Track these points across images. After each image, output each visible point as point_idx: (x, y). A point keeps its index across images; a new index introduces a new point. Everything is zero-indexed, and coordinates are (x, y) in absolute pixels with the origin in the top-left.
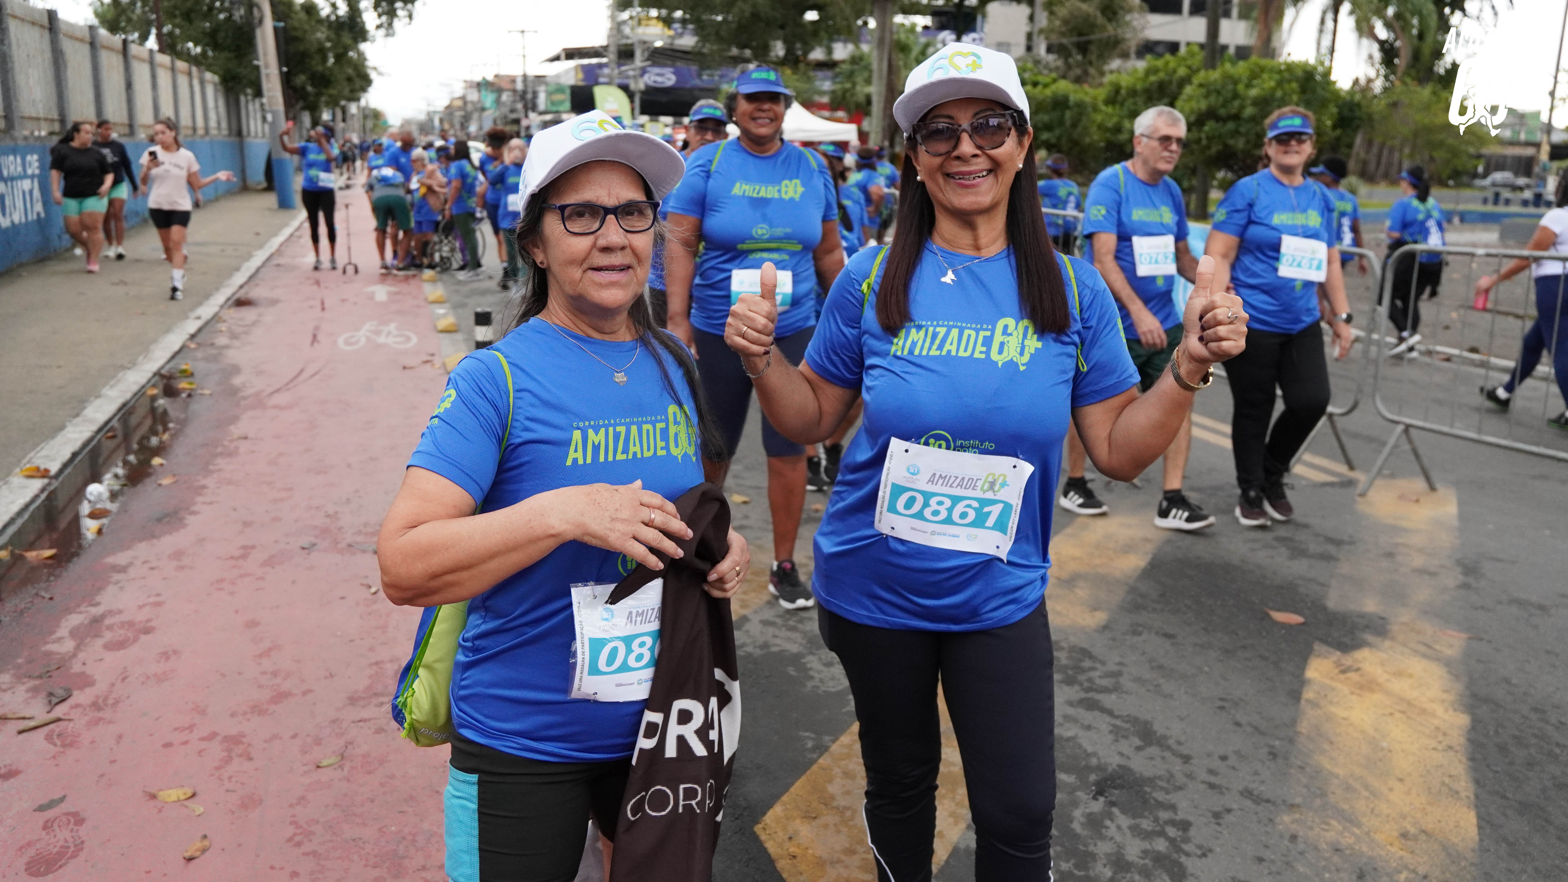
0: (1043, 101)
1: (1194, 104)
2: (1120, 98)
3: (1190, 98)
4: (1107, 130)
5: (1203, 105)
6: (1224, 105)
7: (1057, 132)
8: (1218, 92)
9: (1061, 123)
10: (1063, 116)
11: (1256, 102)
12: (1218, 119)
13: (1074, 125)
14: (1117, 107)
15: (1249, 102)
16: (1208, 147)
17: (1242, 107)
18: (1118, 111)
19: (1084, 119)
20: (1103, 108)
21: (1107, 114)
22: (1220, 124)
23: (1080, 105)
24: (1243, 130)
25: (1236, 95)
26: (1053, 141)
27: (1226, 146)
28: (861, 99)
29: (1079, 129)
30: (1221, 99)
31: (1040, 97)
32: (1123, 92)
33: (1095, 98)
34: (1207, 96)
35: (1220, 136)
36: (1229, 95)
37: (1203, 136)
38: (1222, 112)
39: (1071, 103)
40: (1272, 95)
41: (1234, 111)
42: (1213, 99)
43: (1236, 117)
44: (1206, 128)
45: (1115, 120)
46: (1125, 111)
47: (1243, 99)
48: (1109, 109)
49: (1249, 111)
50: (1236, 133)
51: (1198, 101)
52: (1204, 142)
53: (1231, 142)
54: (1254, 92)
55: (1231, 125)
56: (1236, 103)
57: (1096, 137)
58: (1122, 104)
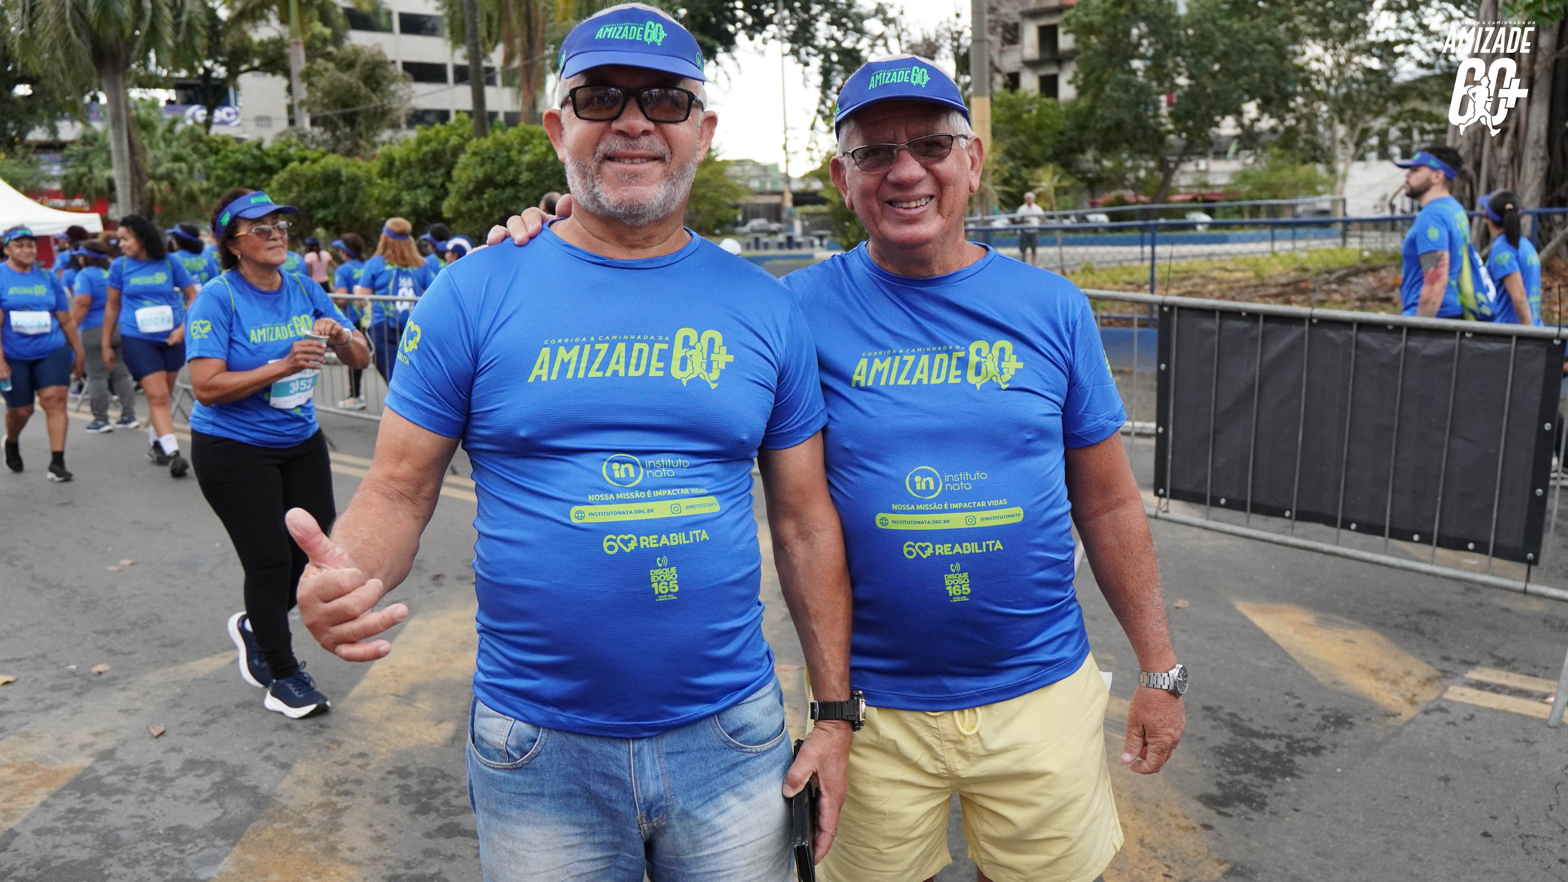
0: (315, 176)
1: (470, 172)
2: (394, 171)
3: (466, 167)
4: (387, 203)
5: (480, 173)
6: (499, 173)
7: (333, 209)
8: (493, 160)
9: (336, 199)
10: (337, 191)
11: (531, 167)
12: (496, 186)
13: (351, 201)
14: (394, 179)
15: (523, 167)
17: (518, 173)
18: (394, 184)
19: (360, 194)
20: (379, 181)
21: (384, 187)
23: (354, 179)
24: (522, 195)
25: (510, 162)
26: (330, 218)
29: (357, 204)
30: (496, 166)
31: (310, 173)
32: (397, 163)
33: (368, 171)
34: (482, 165)
35: (501, 203)
36: (504, 162)
37: (484, 203)
38: (499, 178)
39: (344, 178)
40: (546, 160)
41: (511, 178)
42: (488, 167)
43: (513, 183)
44: (486, 196)
45: (393, 192)
46: (402, 183)
47: (518, 165)
48: (386, 182)
49: (525, 177)
51: (474, 169)
52: (486, 209)
54: (527, 158)
55: (509, 192)
56: (512, 169)
57: (375, 212)
58: (398, 176)
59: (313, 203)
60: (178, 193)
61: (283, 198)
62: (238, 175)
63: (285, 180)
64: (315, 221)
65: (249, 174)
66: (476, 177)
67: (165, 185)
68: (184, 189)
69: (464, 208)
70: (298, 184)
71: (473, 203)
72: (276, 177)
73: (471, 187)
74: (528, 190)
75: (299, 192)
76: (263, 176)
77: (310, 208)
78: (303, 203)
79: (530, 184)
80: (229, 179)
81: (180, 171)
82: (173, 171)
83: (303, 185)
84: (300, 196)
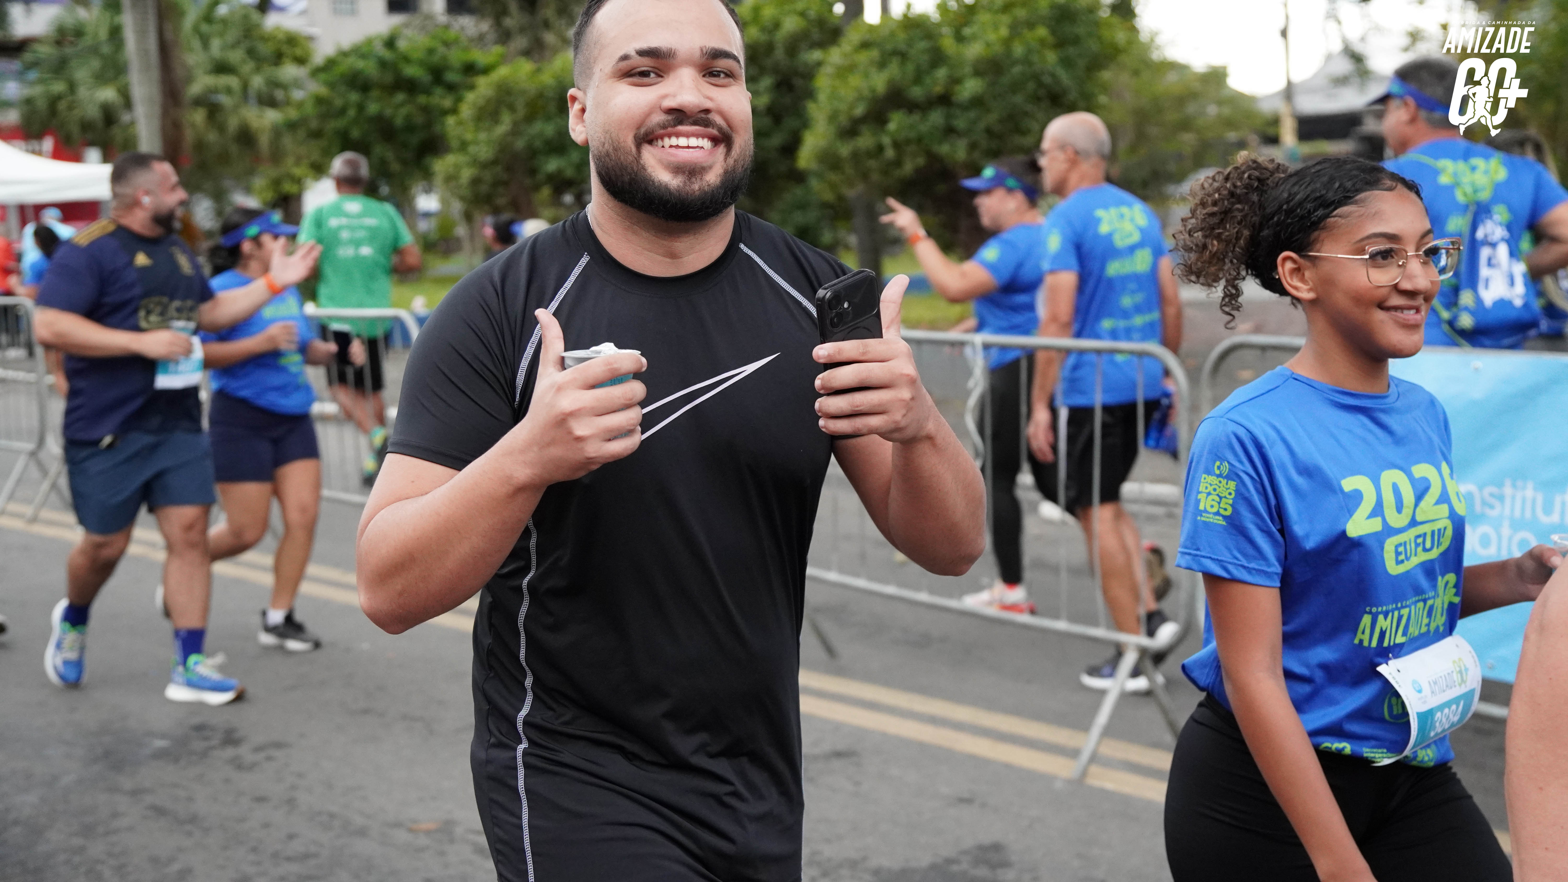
0: (541, 95)
1: (855, 80)
3: (844, 72)
5: (878, 82)
6: (918, 80)
12: (912, 106)
15: (967, 69)
16: (898, 163)
17: (955, 81)
22: (916, 117)
24: (960, 123)
25: (938, 59)
26: (569, 173)
27: (932, 157)
28: (92, 112)
30: (910, 68)
35: (919, 140)
36: (925, 59)
37: (886, 140)
38: (917, 92)
41: (938, 89)
42: (894, 70)
43: (945, 100)
44: (892, 126)
47: (955, 65)
50: (950, 131)
52: (890, 153)
53: (944, 149)
55: (936, 117)
56: (942, 73)
59: (538, 143)
60: (221, 128)
61: (483, 136)
62: (354, 97)
63: (489, 101)
64: (541, 177)
65: (375, 93)
66: (873, 91)
67: (198, 117)
68: (233, 123)
69: (845, 150)
70: (512, 108)
71: (865, 141)
72: (470, 97)
73: (859, 111)
74: (972, 114)
75: (515, 124)
76: (400, 97)
77: (532, 153)
78: (520, 144)
79: (977, 102)
80: (338, 102)
81: (229, 91)
82: (215, 91)
83: (521, 112)
84: (515, 132)
